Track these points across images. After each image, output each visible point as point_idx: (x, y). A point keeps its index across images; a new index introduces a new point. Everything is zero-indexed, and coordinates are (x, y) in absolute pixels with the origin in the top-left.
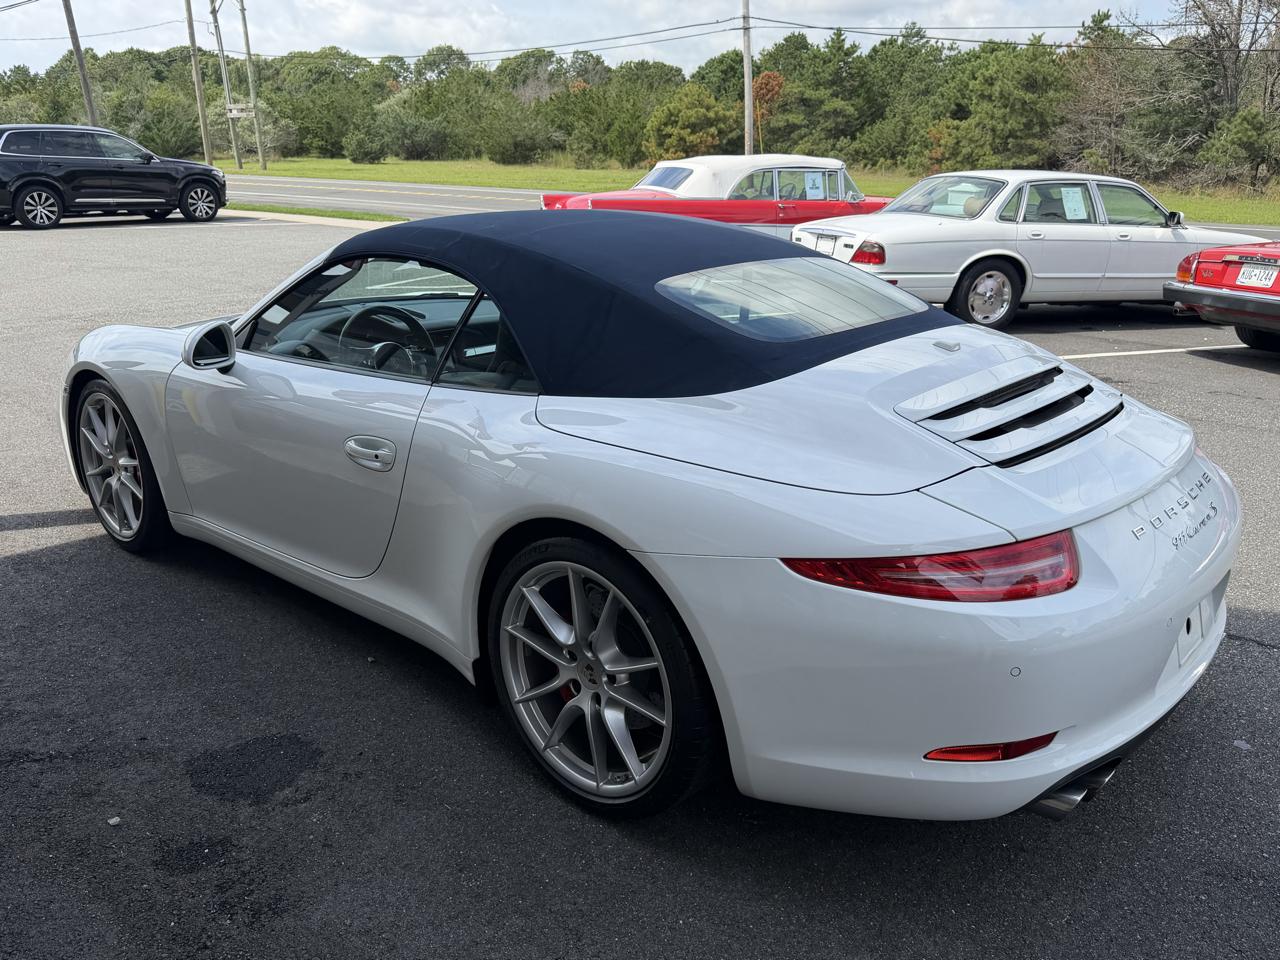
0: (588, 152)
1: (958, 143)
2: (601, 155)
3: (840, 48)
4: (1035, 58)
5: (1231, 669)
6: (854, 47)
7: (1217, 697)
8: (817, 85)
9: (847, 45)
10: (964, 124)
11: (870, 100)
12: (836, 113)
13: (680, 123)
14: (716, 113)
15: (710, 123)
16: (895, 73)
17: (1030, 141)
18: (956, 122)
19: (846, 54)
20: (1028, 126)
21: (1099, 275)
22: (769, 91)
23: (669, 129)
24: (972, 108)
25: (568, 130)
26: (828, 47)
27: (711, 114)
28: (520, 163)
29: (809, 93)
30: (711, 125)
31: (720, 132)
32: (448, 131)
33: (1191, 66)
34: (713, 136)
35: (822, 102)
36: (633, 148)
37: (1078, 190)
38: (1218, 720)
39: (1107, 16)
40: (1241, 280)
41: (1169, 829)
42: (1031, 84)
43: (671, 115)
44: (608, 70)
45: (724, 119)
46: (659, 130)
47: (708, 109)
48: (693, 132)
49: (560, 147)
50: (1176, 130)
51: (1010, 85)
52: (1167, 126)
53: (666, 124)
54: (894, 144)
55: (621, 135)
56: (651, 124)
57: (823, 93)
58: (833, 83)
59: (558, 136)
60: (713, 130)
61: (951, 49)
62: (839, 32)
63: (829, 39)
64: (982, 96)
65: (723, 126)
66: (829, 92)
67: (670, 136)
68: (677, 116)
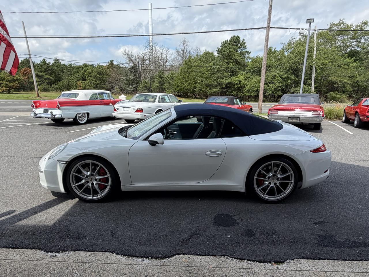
1: (85, 86)
3: (45, 63)
4: (99, 68)
6: (49, 63)
8: (41, 72)
9: (47, 63)
10: (86, 82)
11: (56, 76)
12: (49, 79)
13: (5, 80)
14: (17, 78)
15: (15, 80)
16: (61, 70)
17: (102, 86)
18: (83, 81)
19: (47, 65)
20: (101, 82)
22: (27, 72)
24: (86, 78)
26: (42, 62)
27: (15, 78)
29: (39, 73)
30: (16, 81)
31: (19, 83)
33: (131, 72)
34: (17, 83)
35: (43, 76)
37: (167, 96)
39: (113, 61)
42: (100, 74)
43: (2, 78)
45: (20, 79)
48: (10, 83)
50: (131, 84)
51: (96, 74)
52: (130, 83)
54: (67, 86)
57: (43, 74)
60: (17, 82)
61: (74, 65)
62: (44, 60)
63: (42, 60)
64: (89, 76)
65: (19, 81)
66: (45, 73)
67: (3, 83)
68: (4, 78)
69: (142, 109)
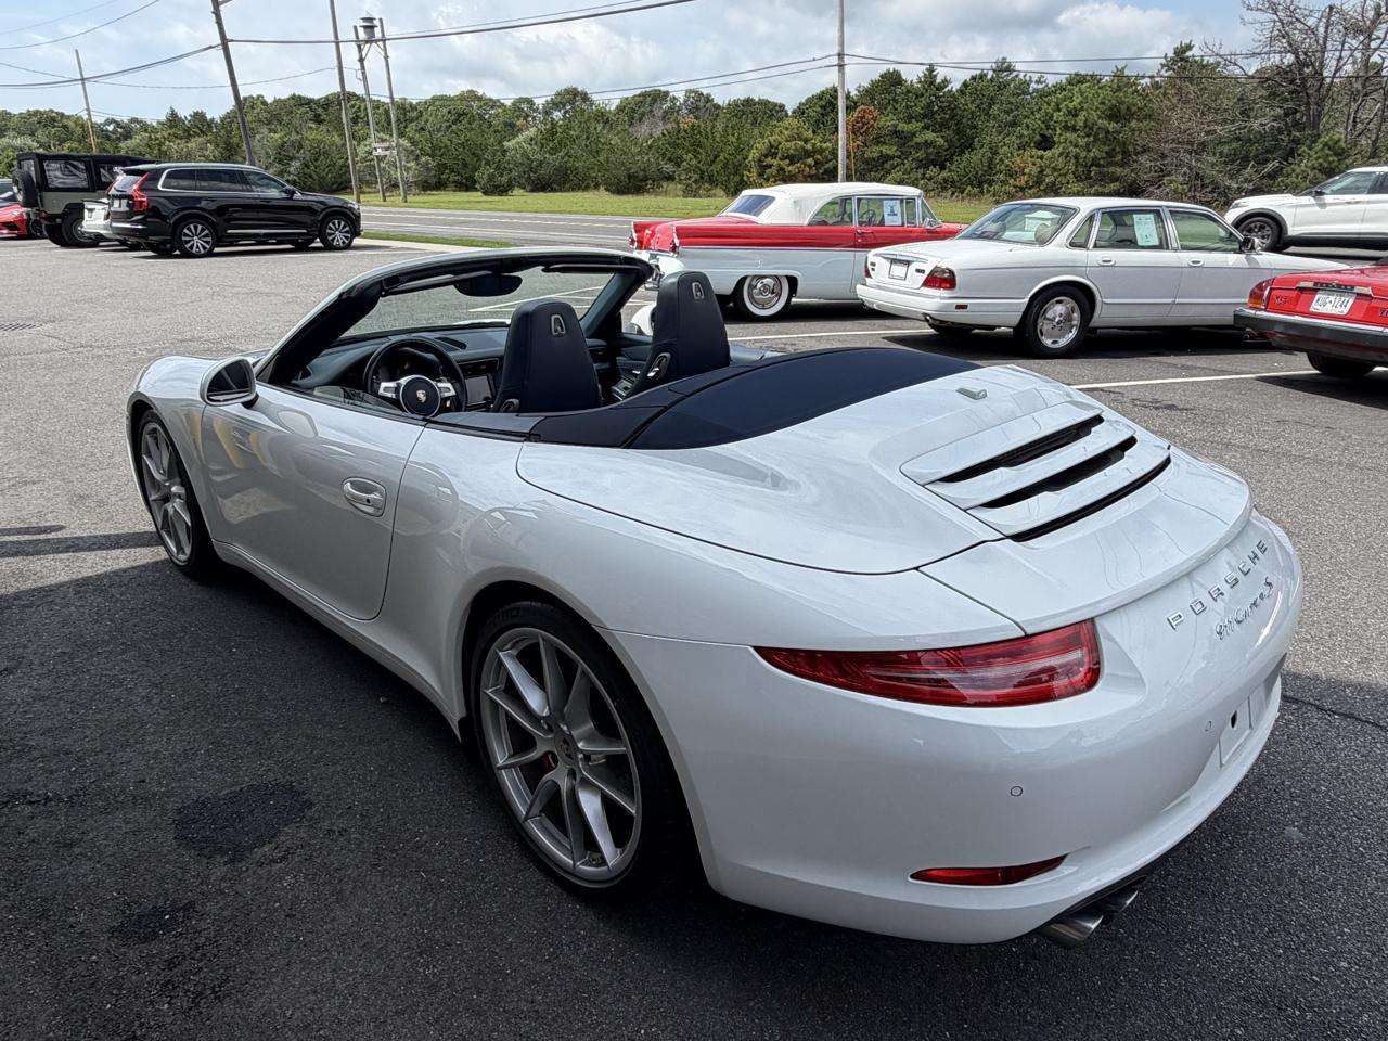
0: (696, 181)
1: (1042, 171)
2: (707, 185)
3: (932, 83)
4: (1119, 89)
5: (1286, 737)
6: (946, 82)
7: (1268, 771)
8: (909, 119)
9: (939, 80)
10: (1048, 154)
11: (958, 132)
12: (927, 144)
13: (779, 155)
14: (814, 145)
15: (807, 154)
16: (984, 106)
17: (1111, 170)
18: (1040, 152)
19: (937, 89)
20: (1110, 154)
21: (1170, 301)
22: (864, 124)
23: (769, 160)
24: (1056, 139)
25: (678, 162)
26: (920, 82)
27: (809, 147)
28: (633, 193)
29: (902, 126)
30: (809, 157)
31: (817, 162)
32: (569, 165)
33: (1273, 95)
34: (810, 166)
35: (914, 134)
36: (737, 178)
37: (1151, 216)
38: (1268, 800)
39: (1189, 47)
40: (1315, 307)
41: (1204, 938)
42: (1114, 115)
43: (772, 146)
44: (717, 107)
45: (821, 151)
46: (760, 161)
47: (806, 141)
48: (791, 163)
49: (670, 178)
50: (1256, 157)
51: (1094, 115)
52: (1248, 152)
53: (766, 156)
54: (981, 173)
55: (725, 167)
56: (753, 155)
57: (915, 126)
58: (925, 116)
59: (668, 168)
60: (810, 161)
61: (1038, 82)
62: (931, 69)
63: (921, 74)
64: (1066, 128)
65: (819, 157)
66: (920, 125)
67: (770, 166)
68: (777, 148)
69: (952, 273)
